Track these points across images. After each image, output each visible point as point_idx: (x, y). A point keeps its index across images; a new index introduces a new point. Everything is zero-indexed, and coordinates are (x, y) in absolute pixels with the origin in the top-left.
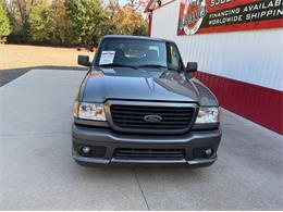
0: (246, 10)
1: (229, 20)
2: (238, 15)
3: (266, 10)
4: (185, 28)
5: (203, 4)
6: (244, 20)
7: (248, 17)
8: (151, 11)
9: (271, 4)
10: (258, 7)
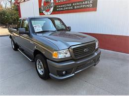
0: (74, 4)
1: (67, 8)
2: (71, 7)
3: (82, 5)
4: (44, 12)
5: (52, 1)
6: (74, 9)
7: (75, 7)
8: (19, 3)
9: (84, 3)
10: (79, 4)
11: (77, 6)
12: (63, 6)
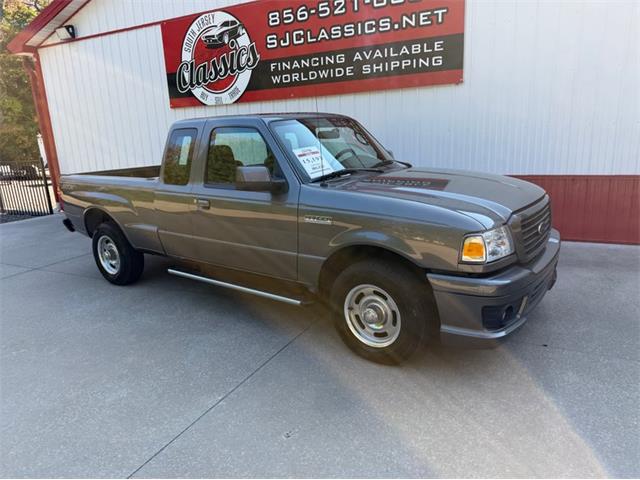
0: (358, 57)
1: (324, 74)
2: (344, 66)
3: (398, 59)
6: (359, 75)
8: (35, 50)
9: (405, 50)
10: (383, 54)
12: (303, 61)
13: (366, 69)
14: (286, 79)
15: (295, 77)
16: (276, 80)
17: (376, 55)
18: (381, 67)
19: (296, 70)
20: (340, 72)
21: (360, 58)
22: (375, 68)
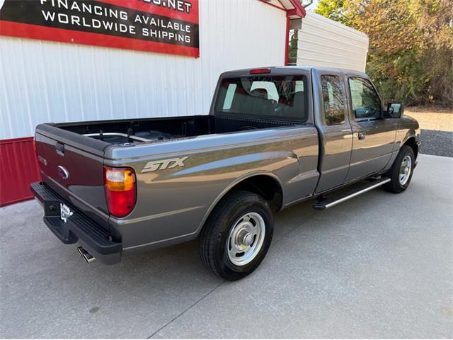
2: (127, 24)
9: (170, 25)
10: (157, 24)
11: (149, 27)
12: (84, 6)
13: (145, 32)
14: (64, 19)
15: (75, 20)
16: (47, 16)
17: (151, 23)
18: (155, 33)
19: (75, 12)
20: (123, 28)
21: (140, 20)
22: (152, 33)
